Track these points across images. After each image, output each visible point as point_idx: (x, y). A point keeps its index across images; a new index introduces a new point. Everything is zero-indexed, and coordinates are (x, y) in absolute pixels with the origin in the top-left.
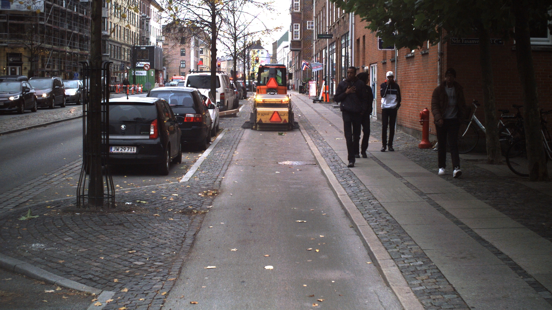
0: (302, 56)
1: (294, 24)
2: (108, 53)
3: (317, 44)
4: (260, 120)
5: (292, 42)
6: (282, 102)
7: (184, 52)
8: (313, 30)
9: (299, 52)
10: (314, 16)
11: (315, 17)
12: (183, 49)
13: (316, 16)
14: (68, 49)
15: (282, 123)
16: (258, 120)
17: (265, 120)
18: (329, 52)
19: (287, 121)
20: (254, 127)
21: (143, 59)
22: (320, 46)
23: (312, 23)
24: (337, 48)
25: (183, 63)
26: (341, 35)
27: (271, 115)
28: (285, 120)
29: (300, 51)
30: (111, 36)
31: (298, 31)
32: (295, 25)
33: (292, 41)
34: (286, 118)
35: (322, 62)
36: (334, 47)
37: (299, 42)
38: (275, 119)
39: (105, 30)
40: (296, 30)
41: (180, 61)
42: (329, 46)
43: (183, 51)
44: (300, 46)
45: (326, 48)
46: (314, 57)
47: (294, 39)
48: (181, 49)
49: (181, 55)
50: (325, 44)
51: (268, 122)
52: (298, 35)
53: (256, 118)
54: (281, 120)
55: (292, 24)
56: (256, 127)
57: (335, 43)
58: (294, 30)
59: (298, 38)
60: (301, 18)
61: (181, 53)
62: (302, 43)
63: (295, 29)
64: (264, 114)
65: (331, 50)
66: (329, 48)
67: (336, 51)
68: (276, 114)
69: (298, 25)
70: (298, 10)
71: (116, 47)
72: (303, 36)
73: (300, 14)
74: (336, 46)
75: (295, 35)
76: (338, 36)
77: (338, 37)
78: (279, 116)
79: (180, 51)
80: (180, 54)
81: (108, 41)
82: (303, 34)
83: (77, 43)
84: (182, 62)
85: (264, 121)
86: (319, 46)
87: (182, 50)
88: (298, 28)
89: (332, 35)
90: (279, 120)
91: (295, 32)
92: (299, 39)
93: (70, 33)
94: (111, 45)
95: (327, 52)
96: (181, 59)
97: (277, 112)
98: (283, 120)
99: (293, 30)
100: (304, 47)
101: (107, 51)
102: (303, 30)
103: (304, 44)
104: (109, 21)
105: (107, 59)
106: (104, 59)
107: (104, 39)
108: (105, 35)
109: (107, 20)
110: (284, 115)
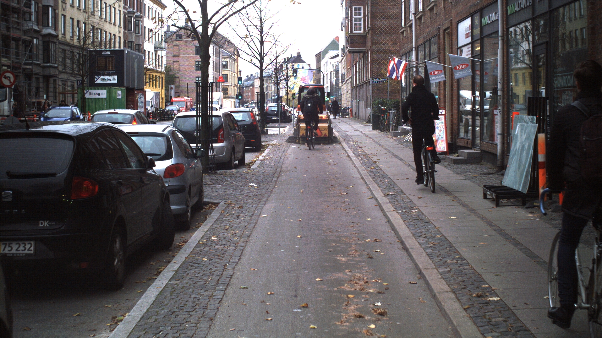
0: (369, 61)
1: (354, 7)
2: (55, 63)
12: (198, 62)
21: (106, 71)
29: (364, 52)
31: (360, 20)
32: (356, 9)
33: (350, 36)
34: (326, 132)
37: (362, 36)
40: (358, 17)
41: (195, 77)
44: (364, 43)
47: (354, 31)
52: (360, 24)
55: (351, 7)
58: (354, 17)
59: (360, 29)
62: (369, 37)
63: (356, 15)
69: (360, 9)
72: (372, 25)
75: (356, 24)
79: (195, 64)
80: (194, 67)
82: (372, 21)
88: (360, 14)
90: (321, 134)
91: (356, 20)
92: (362, 31)
96: (196, 75)
98: (324, 135)
99: (351, 16)
100: (372, 44)
101: (52, 59)
102: (372, 14)
103: (372, 37)
104: (60, 12)
105: (52, 71)
106: (47, 72)
107: (46, 39)
108: (50, 35)
109: (54, 10)
110: (324, 130)
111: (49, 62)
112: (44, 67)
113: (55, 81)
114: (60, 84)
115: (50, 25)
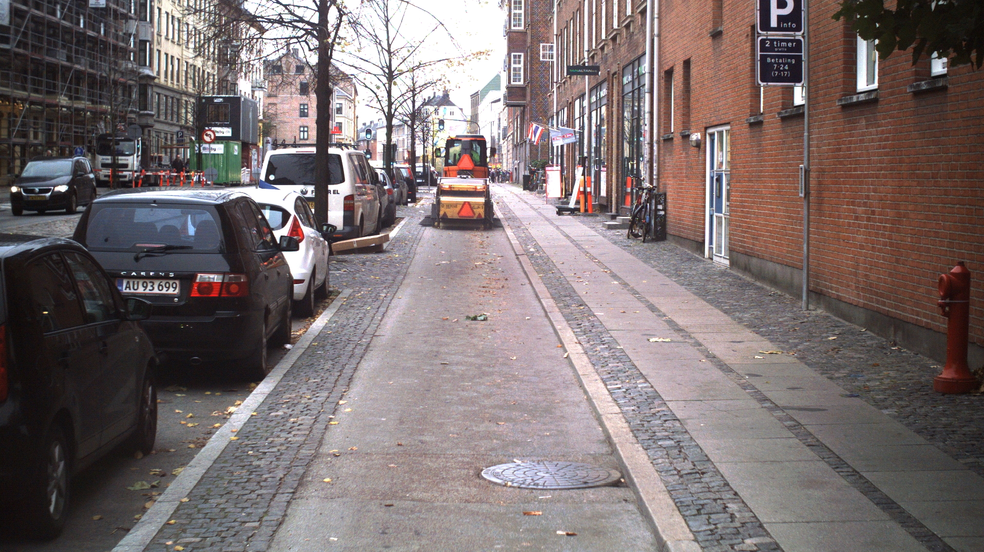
0: (527, 116)
1: (513, 54)
2: (152, 111)
3: (562, 89)
4: (445, 214)
5: (510, 89)
6: (476, 188)
7: (306, 111)
8: (553, 62)
9: (522, 108)
10: (555, 33)
11: (557, 35)
12: (304, 105)
13: (559, 33)
14: (63, 100)
15: (475, 218)
16: (442, 213)
17: (452, 213)
18: (590, 104)
19: (483, 216)
20: (436, 223)
21: (218, 121)
22: (569, 92)
23: (551, 48)
24: (610, 96)
25: (304, 131)
26: (621, 66)
27: (459, 207)
28: (480, 214)
29: (524, 106)
30: (159, 79)
31: (520, 68)
32: (515, 57)
33: (508, 88)
34: (481, 211)
35: (574, 127)
36: (604, 92)
37: (522, 89)
38: (466, 213)
39: (145, 65)
40: (517, 66)
41: (298, 126)
42: (591, 91)
43: (304, 109)
44: (524, 96)
45: (582, 97)
46: (555, 117)
47: (512, 83)
48: (301, 105)
49: (301, 116)
50: (581, 87)
51: (456, 216)
52: (520, 76)
53: (439, 211)
54: (474, 214)
55: (509, 54)
56: (439, 224)
57: (605, 85)
58: (513, 66)
59: (519, 80)
60: (525, 41)
61: (301, 112)
62: (528, 90)
63: (515, 63)
64: (450, 205)
65: (594, 99)
66: (590, 97)
67: (608, 100)
68: (467, 206)
69: (520, 56)
70: (520, 25)
71: (170, 100)
72: (531, 78)
73: (524, 33)
74: (608, 89)
75: (515, 75)
76: (614, 69)
77: (612, 72)
78: (472, 209)
79: (298, 108)
80: (298, 113)
81: (152, 86)
82: (531, 73)
83: (84, 88)
84: (302, 129)
85: (449, 215)
86: (566, 94)
87: (302, 107)
88: (519, 63)
89: (598, 68)
90: (471, 214)
91: (515, 69)
92: (522, 83)
93: (69, 69)
94: (159, 94)
95: (586, 103)
96: (300, 123)
97: (469, 203)
98: (477, 215)
99: (510, 65)
100: (531, 99)
101: (149, 107)
102: (531, 65)
103: (531, 92)
104: (155, 47)
105: (150, 121)
106: (143, 121)
107: (144, 82)
108: (148, 76)
109: (150, 45)
110: (479, 207)
111: (146, 109)
112: (141, 116)
113: (149, 131)
114: (154, 135)
115: (148, 64)
